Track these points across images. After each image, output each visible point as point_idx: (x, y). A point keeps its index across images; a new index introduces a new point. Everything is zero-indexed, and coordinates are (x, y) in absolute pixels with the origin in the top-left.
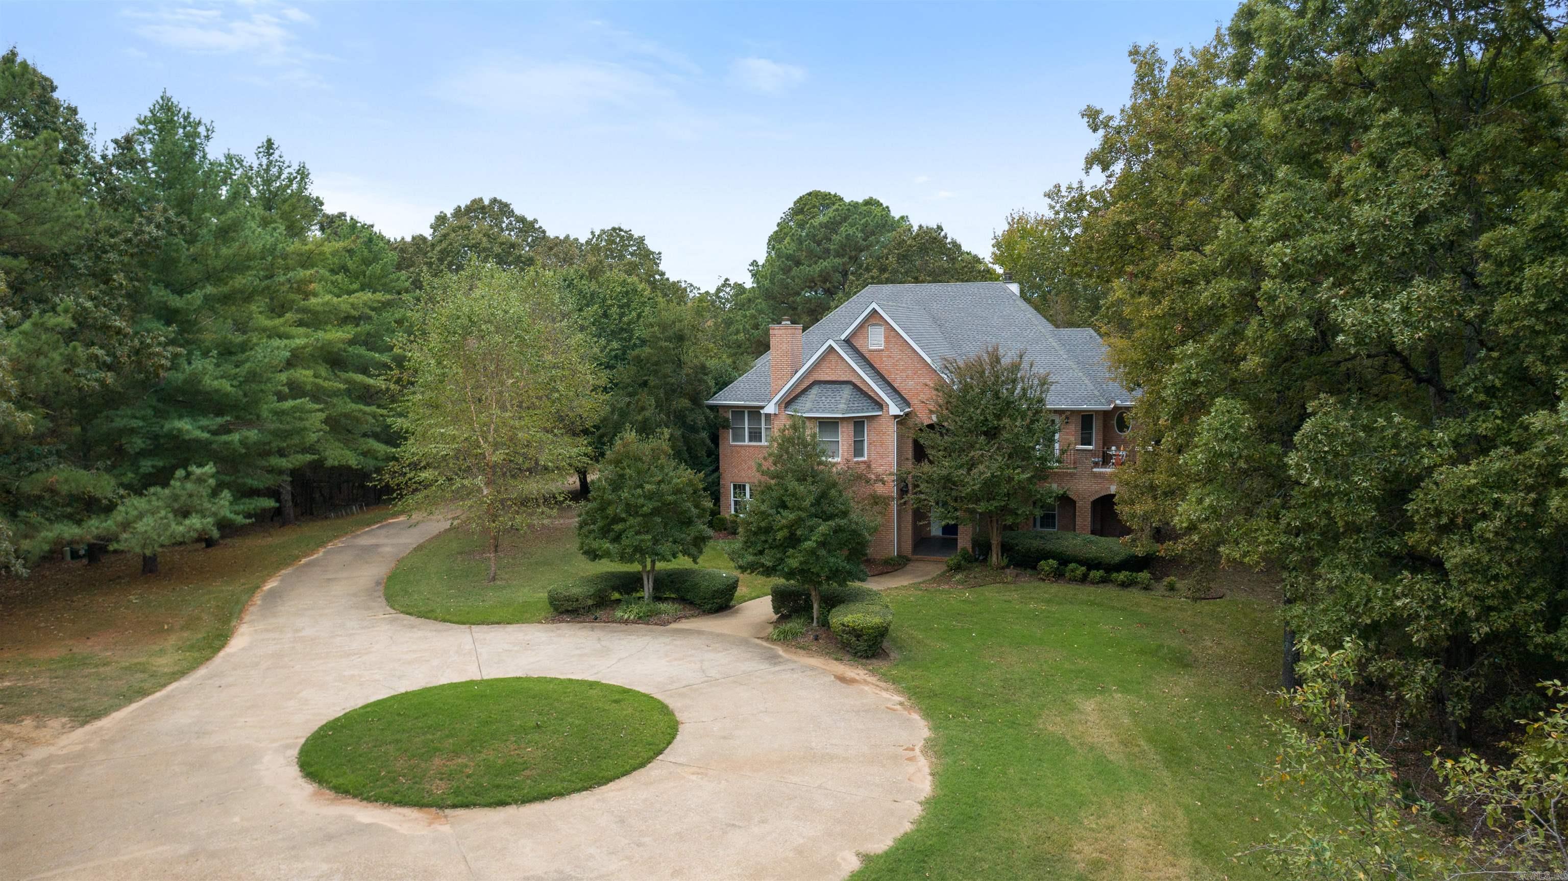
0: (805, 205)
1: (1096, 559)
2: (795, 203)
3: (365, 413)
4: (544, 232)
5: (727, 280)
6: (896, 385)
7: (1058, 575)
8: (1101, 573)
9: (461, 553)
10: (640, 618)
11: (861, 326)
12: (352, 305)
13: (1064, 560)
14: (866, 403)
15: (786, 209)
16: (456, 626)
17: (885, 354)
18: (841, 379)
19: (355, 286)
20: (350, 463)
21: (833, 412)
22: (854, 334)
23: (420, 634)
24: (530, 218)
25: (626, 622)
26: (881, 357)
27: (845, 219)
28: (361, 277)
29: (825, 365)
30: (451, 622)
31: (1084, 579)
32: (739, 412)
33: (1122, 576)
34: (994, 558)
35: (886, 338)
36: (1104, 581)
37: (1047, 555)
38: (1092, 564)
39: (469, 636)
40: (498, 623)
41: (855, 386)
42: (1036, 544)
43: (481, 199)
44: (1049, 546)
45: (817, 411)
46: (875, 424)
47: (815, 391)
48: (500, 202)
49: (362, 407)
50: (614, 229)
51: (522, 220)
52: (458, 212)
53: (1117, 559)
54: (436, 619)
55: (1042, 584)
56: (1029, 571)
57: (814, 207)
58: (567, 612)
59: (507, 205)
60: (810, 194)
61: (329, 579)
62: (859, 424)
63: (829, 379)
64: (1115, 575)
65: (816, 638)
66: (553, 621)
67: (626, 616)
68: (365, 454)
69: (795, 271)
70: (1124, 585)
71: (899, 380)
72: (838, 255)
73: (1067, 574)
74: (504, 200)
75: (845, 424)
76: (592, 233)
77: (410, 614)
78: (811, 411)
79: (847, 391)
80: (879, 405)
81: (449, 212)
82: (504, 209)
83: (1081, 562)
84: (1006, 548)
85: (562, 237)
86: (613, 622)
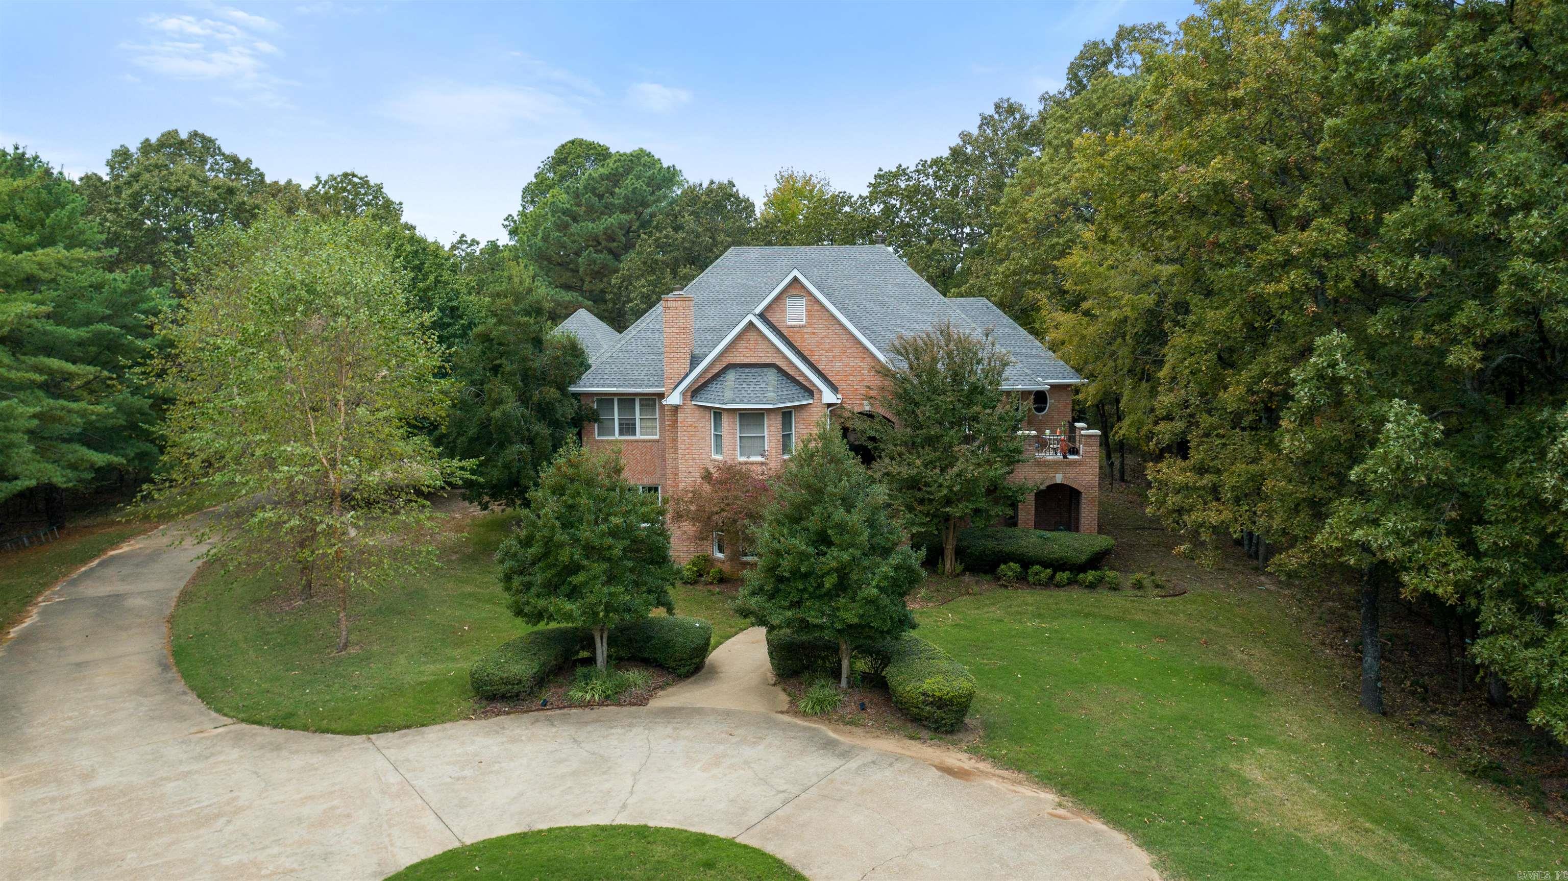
0: (569, 154)
1: (1061, 559)
2: (556, 152)
3: (70, 411)
4: (262, 175)
5: (463, 236)
6: (820, 367)
7: (1022, 579)
8: (1066, 575)
9: (256, 602)
10: (607, 697)
11: (778, 298)
12: (39, 264)
13: (1026, 563)
14: (795, 390)
15: (544, 158)
16: (347, 739)
17: (806, 330)
18: (762, 361)
19: (31, 239)
20: (54, 480)
21: (760, 401)
22: (769, 307)
23: (297, 762)
24: (243, 159)
25: (589, 705)
26: (803, 335)
27: (628, 171)
28: (38, 227)
29: (742, 344)
30: (334, 732)
31: (1050, 583)
32: (606, 400)
33: (1091, 575)
34: (948, 566)
35: (809, 311)
36: (1071, 582)
37: (1007, 558)
38: (1058, 565)
39: (379, 757)
40: (408, 727)
41: (780, 370)
42: (991, 544)
43: (176, 132)
44: (1007, 549)
45: (742, 401)
46: (804, 414)
47: (731, 376)
48: (204, 138)
49: (65, 403)
50: (346, 175)
51: (234, 160)
52: (146, 147)
53: (1084, 558)
54: (305, 728)
55: (1005, 592)
56: (989, 577)
57: (579, 156)
58: (504, 698)
59: (211, 141)
60: (573, 142)
61: (78, 665)
62: (786, 415)
63: (746, 361)
64: (1081, 576)
65: (863, 707)
66: (486, 714)
67: (588, 697)
68: (73, 467)
69: (574, 228)
70: (1092, 586)
71: (824, 361)
72: (624, 211)
73: (1031, 579)
74: (208, 134)
75: (773, 416)
76: (317, 178)
77: (259, 723)
78: (733, 401)
79: (771, 376)
80: (809, 391)
81: (134, 147)
82: (208, 145)
83: (1045, 565)
84: (960, 553)
85: (282, 182)
86: (570, 706)
